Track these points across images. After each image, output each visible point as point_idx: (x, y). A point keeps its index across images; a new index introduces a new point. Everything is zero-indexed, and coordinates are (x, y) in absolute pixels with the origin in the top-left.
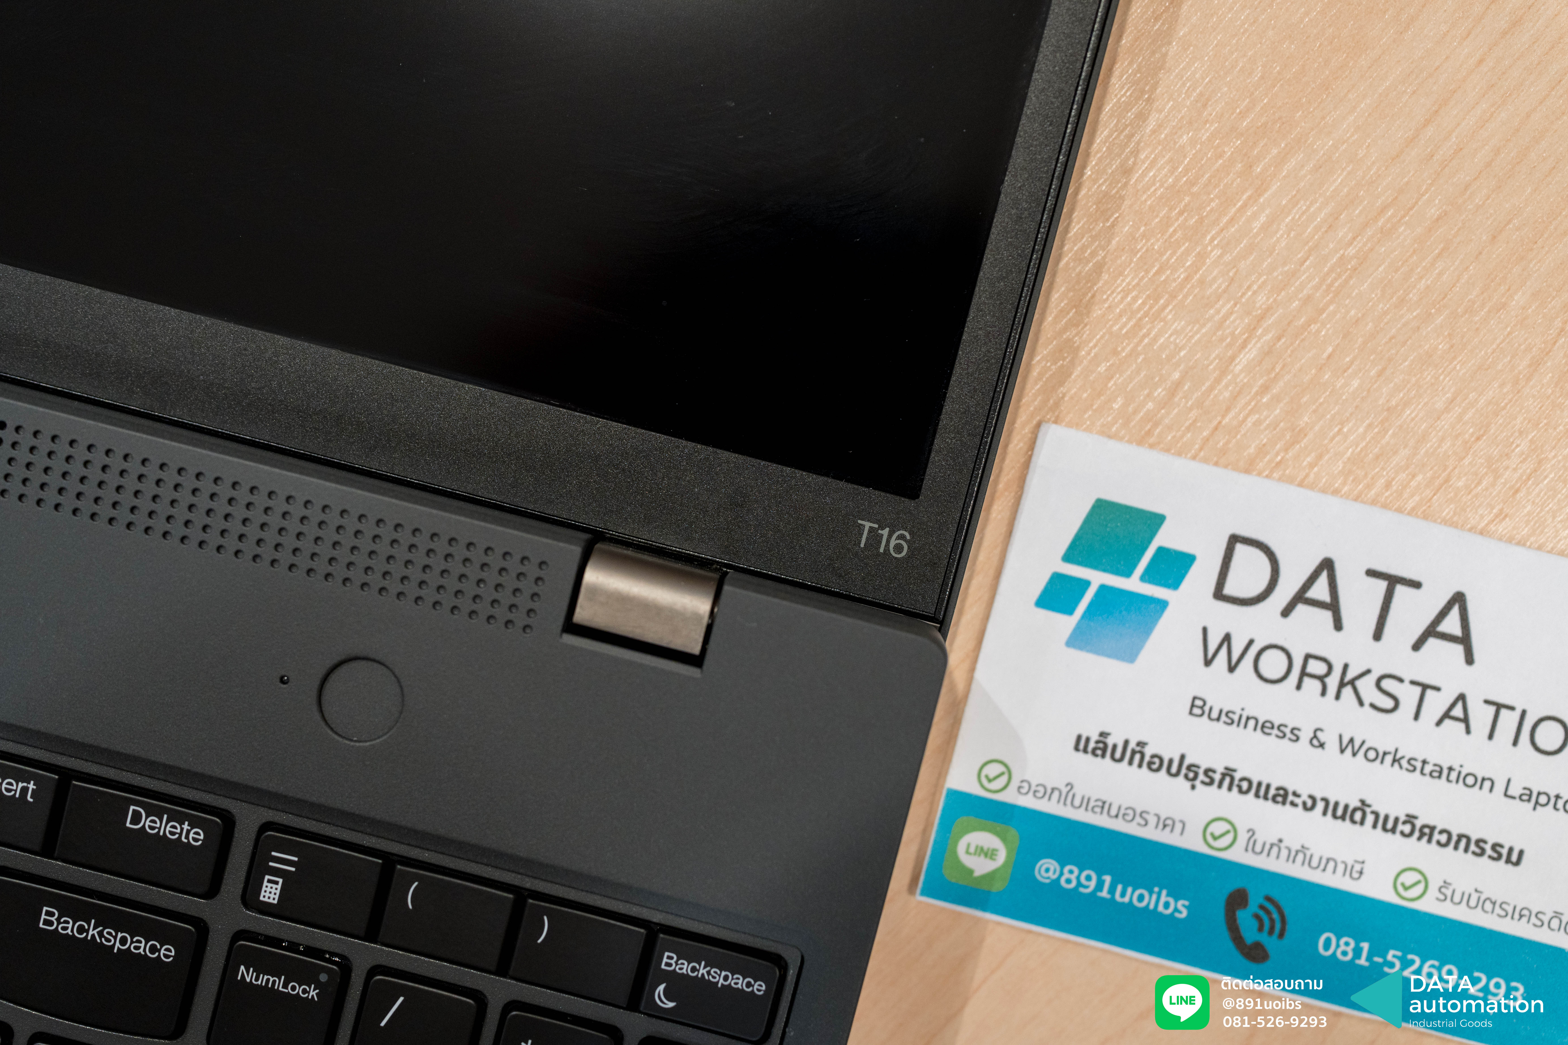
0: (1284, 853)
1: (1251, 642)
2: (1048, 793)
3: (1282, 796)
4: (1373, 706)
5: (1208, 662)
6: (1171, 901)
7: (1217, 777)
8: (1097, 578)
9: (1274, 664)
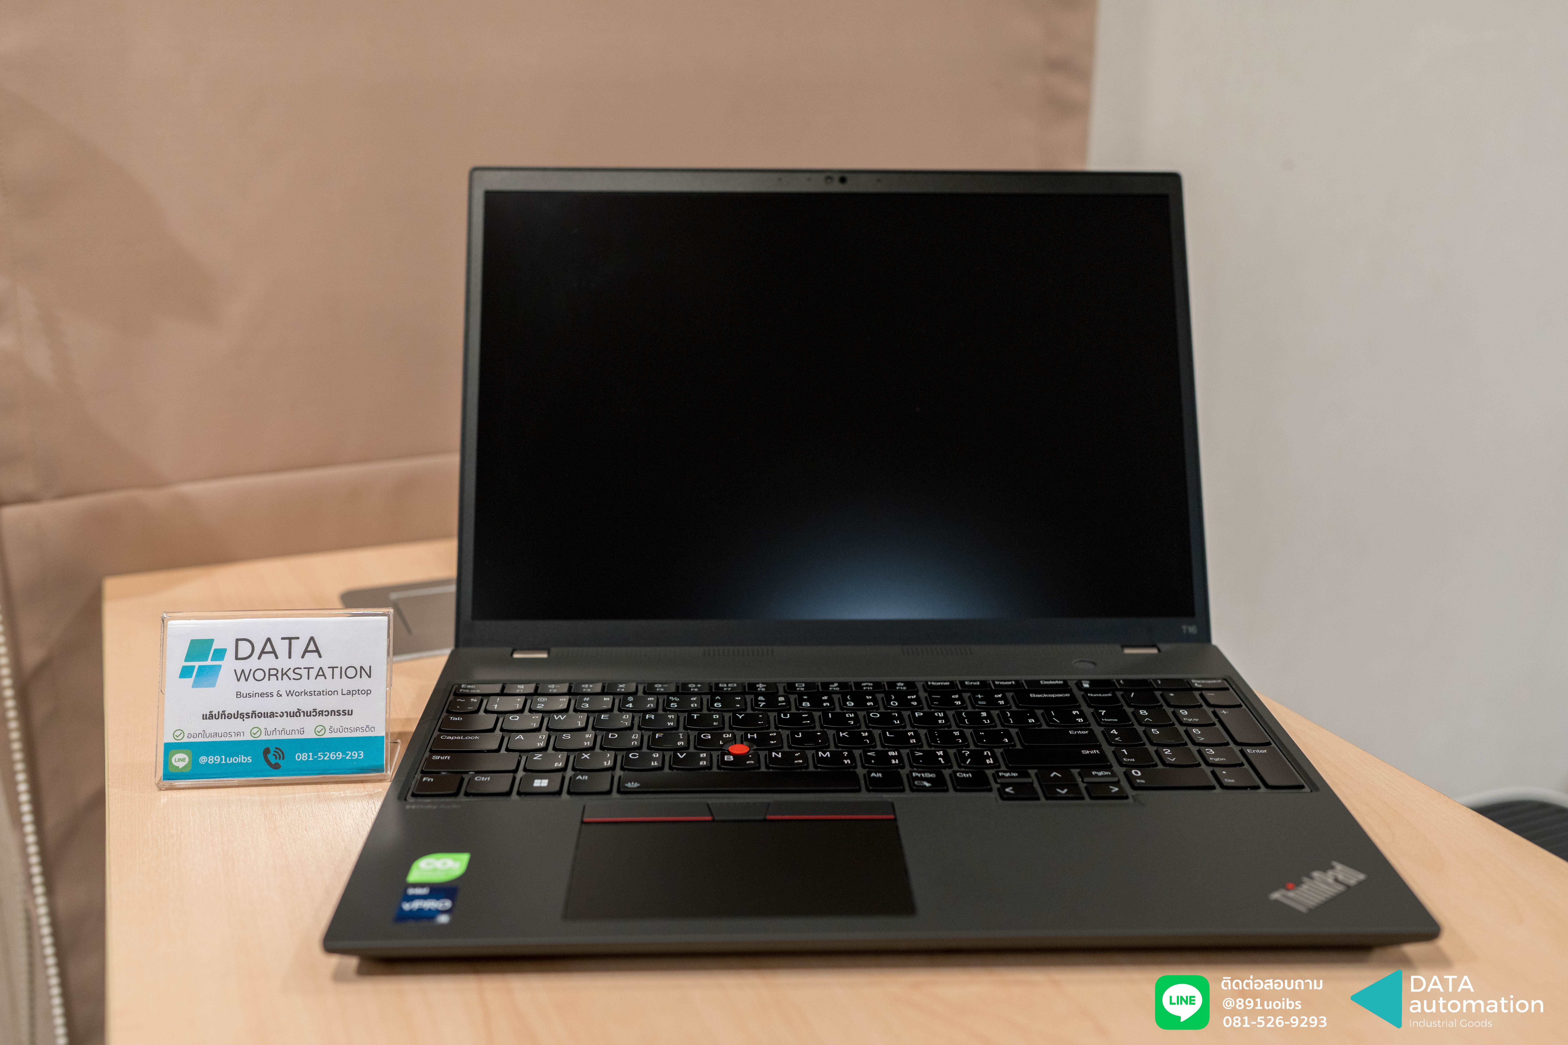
0: (278, 732)
1: (251, 670)
2: (198, 735)
3: (272, 715)
4: (293, 679)
5: (238, 680)
6: (246, 758)
7: (250, 715)
8: (197, 664)
9: (259, 675)
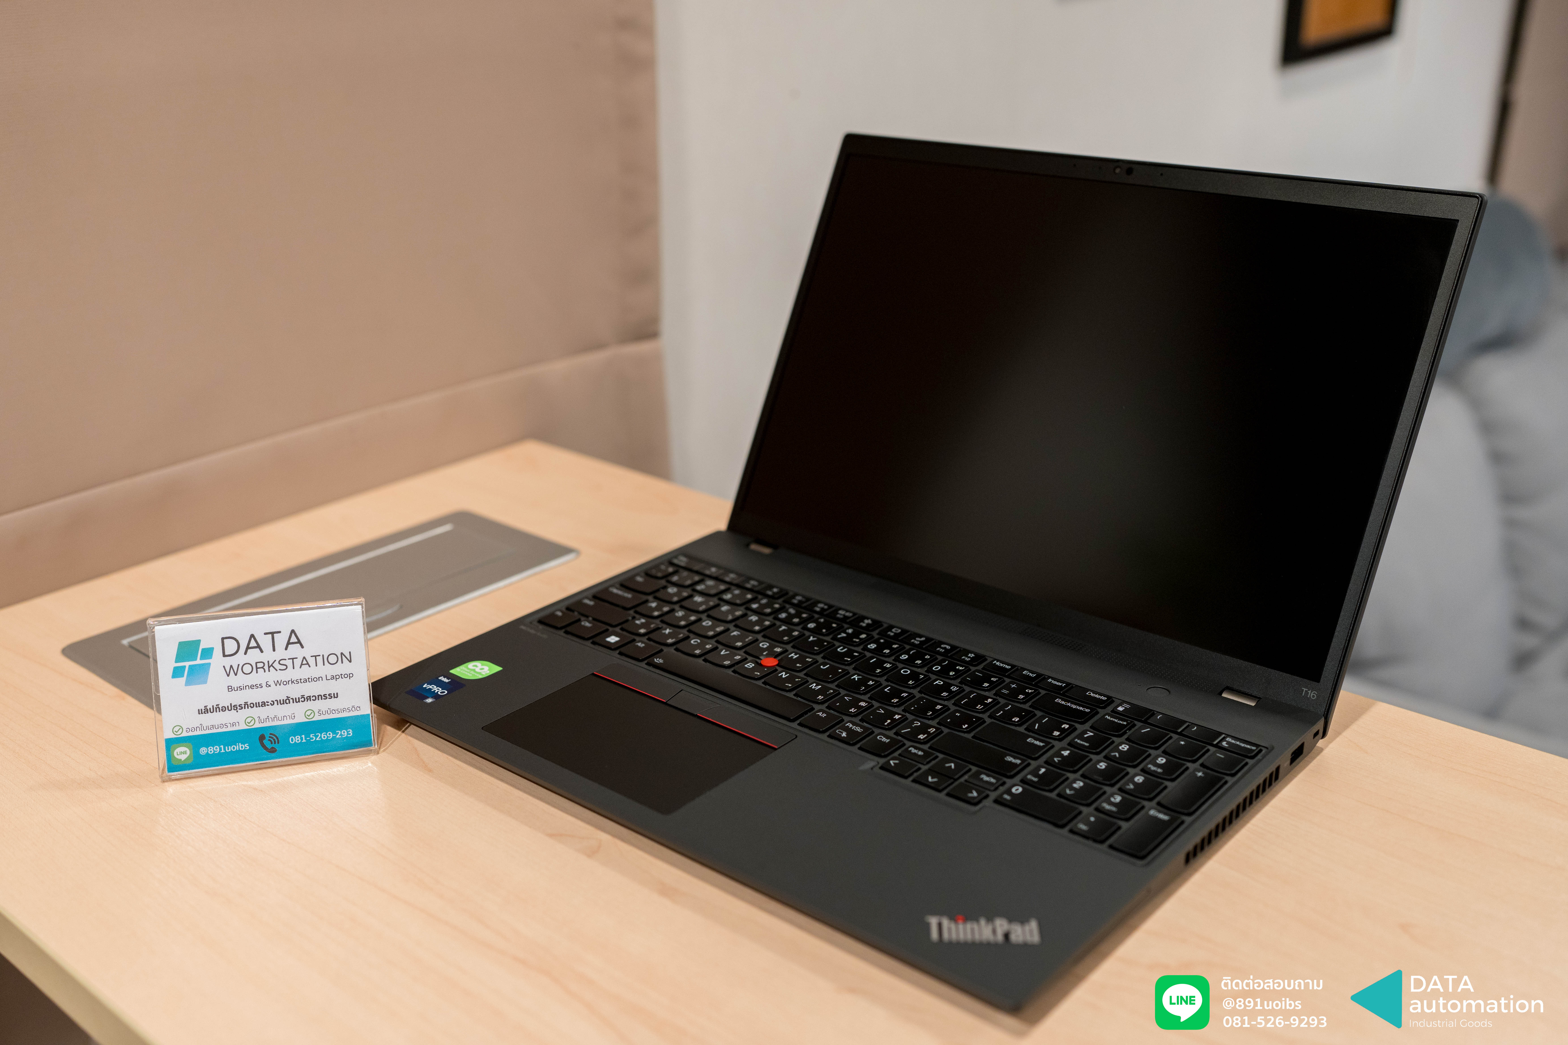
0: (270, 719)
1: (239, 665)
2: (196, 729)
3: (264, 704)
4: (280, 670)
5: (228, 676)
6: (243, 745)
7: (243, 706)
8: (187, 664)
9: (247, 669)
